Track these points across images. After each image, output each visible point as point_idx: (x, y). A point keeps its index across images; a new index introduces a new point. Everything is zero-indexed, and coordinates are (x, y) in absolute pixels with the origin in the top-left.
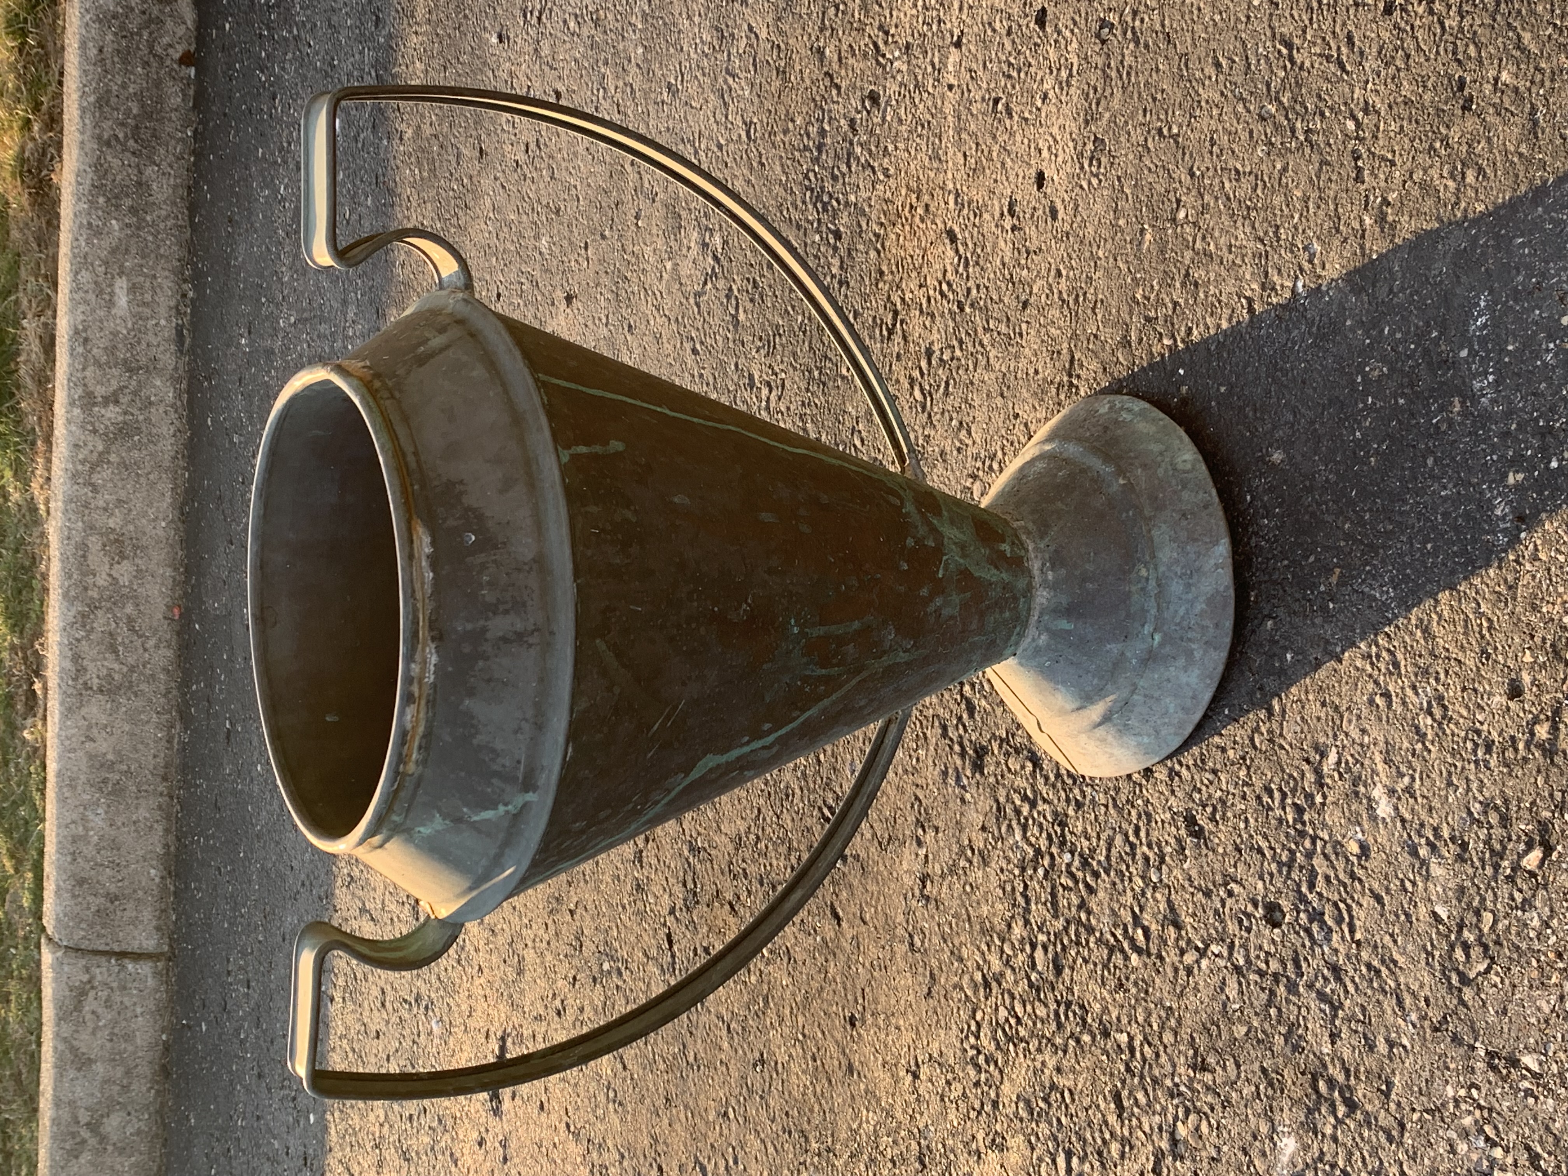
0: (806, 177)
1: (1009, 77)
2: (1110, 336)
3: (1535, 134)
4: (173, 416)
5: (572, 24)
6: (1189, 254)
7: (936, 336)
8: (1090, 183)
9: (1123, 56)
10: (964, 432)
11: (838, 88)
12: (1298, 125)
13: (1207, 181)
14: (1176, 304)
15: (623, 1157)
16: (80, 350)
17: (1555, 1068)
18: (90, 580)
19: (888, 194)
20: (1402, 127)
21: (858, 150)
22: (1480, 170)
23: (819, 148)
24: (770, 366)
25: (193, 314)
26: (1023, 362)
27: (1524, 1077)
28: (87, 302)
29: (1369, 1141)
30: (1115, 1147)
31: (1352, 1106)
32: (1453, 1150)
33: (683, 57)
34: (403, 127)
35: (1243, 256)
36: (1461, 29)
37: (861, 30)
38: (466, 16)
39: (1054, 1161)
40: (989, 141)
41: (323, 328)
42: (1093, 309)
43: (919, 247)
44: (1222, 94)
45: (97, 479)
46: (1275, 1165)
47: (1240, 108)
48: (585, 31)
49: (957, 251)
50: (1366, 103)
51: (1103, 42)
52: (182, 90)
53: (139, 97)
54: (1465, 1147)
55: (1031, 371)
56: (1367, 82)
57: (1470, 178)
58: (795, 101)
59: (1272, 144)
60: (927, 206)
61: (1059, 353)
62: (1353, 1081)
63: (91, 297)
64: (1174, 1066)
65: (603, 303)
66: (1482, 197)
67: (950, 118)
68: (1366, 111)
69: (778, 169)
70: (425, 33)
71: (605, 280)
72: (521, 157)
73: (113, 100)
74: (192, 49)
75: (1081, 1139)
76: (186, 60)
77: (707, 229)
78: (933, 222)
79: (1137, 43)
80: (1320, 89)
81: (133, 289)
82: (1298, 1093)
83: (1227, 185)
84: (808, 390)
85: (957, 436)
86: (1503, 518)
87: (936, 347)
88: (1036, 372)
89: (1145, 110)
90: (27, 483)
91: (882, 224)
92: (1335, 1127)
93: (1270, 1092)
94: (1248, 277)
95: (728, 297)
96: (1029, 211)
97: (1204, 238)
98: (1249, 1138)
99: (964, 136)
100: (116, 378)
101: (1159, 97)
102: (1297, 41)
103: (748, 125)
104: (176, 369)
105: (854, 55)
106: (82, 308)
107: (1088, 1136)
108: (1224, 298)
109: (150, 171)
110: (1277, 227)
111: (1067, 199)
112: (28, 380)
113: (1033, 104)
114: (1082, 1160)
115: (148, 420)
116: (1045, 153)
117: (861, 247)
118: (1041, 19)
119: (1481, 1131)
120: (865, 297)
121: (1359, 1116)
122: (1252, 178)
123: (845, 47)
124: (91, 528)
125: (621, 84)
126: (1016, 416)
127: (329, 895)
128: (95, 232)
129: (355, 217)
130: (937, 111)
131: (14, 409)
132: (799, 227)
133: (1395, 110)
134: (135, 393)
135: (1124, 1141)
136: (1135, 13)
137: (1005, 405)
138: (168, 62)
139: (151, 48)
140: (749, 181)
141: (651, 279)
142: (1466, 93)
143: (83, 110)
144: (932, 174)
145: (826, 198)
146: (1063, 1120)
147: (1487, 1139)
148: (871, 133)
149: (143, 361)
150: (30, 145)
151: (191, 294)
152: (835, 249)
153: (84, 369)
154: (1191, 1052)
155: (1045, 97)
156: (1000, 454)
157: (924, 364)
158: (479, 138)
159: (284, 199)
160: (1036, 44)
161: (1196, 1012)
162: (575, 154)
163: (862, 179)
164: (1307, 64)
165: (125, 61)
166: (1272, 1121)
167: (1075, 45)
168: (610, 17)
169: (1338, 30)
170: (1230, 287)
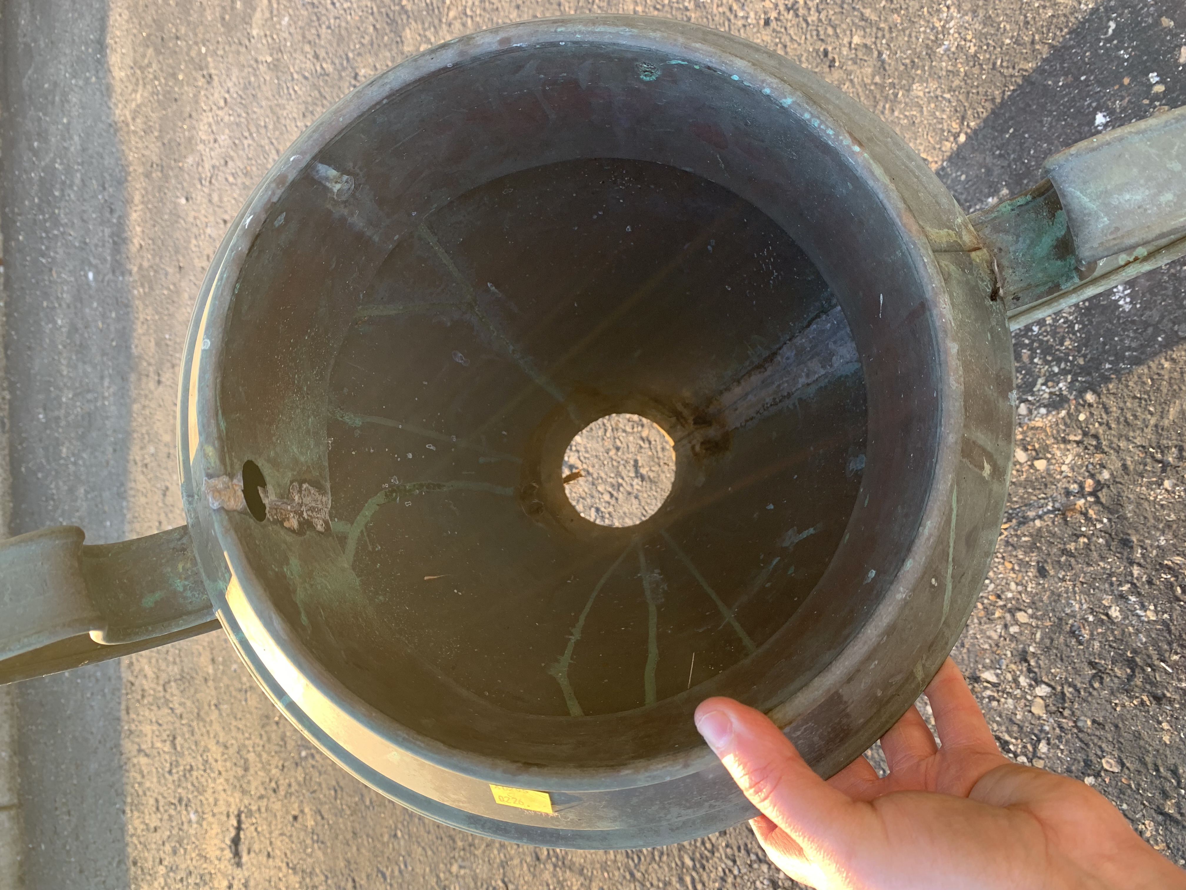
5: (231, 179)
15: (327, 877)
38: (165, 193)
70: (141, 210)
127: (118, 745)
159: (61, 327)
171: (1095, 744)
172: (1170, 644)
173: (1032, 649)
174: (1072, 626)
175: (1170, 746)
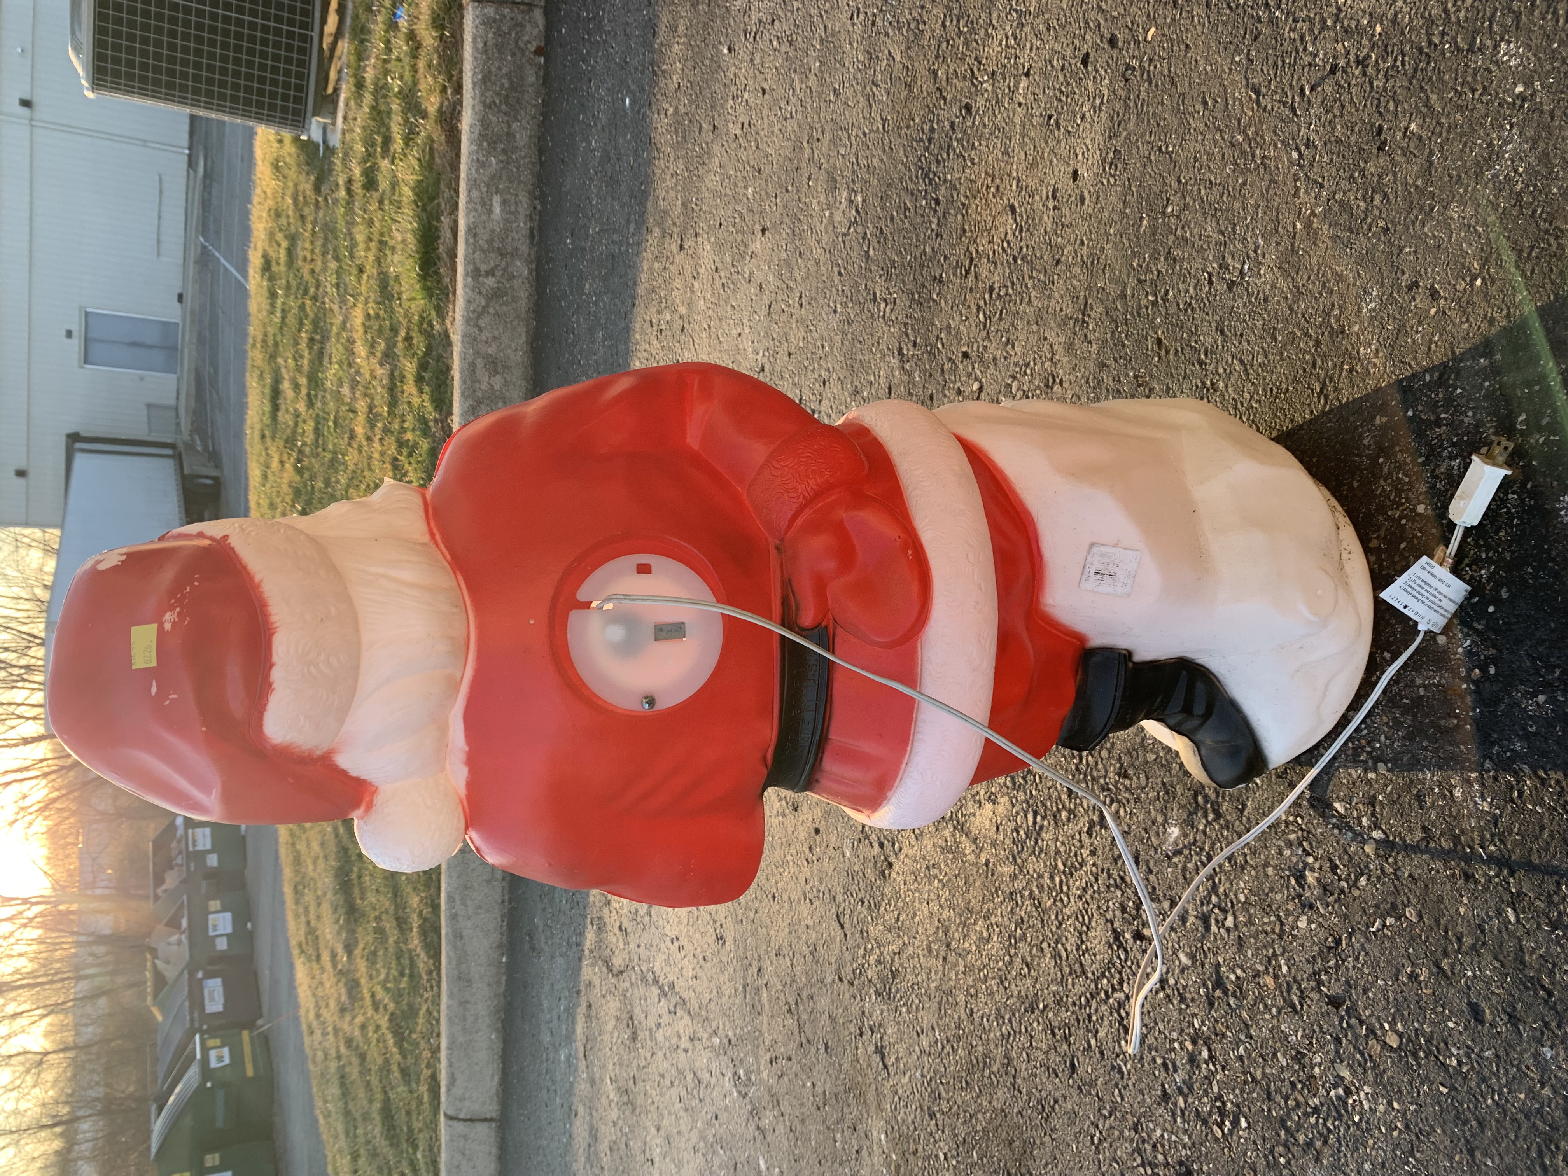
0: (920, 160)
1: (1060, 100)
2: (1113, 290)
3: (1430, 172)
4: (527, 285)
5: (775, 43)
6: (1171, 238)
7: (997, 278)
8: (1108, 181)
9: (1140, 91)
10: (1010, 346)
11: (945, 99)
12: (1258, 152)
13: (1189, 187)
14: (1159, 272)
16: (472, 240)
17: (1355, 814)
18: (477, 385)
19: (973, 176)
20: (1332, 160)
21: (955, 144)
22: (1385, 196)
23: (930, 140)
24: (888, 289)
25: (540, 220)
26: (1053, 302)
27: (1334, 816)
28: (476, 210)
29: (1227, 838)
30: (1064, 814)
31: (1218, 815)
32: (1280, 853)
33: (845, 70)
34: (666, 106)
35: (1209, 243)
36: (1385, 89)
37: (963, 59)
38: (709, 33)
39: (1026, 816)
40: (1043, 145)
41: (615, 236)
42: (1103, 270)
43: (991, 215)
44: (1206, 125)
45: (482, 323)
46: (1164, 843)
47: (1218, 136)
48: (783, 49)
49: (1015, 220)
50: (1308, 139)
51: (1127, 80)
52: (536, 73)
53: (508, 76)
54: (1289, 852)
55: (1058, 309)
56: (1311, 124)
57: (1377, 201)
58: (916, 106)
59: (1237, 164)
60: (998, 188)
61: (1078, 298)
62: (1220, 799)
63: (479, 207)
64: (1106, 771)
65: (784, 235)
66: (1384, 216)
67: (1018, 127)
68: (1307, 146)
69: (902, 153)
70: (683, 43)
71: (786, 220)
72: (739, 132)
73: (493, 78)
74: (543, 44)
75: (1044, 805)
76: (539, 52)
77: (853, 190)
78: (1001, 199)
79: (1150, 83)
80: (1276, 127)
81: (504, 202)
82: (1184, 801)
83: (1203, 191)
84: (910, 307)
85: (1005, 349)
86: (1368, 447)
87: (996, 286)
88: (1061, 310)
89: (1151, 133)
90: (444, 319)
91: (967, 197)
92: (1206, 826)
93: (1166, 797)
94: (1211, 258)
95: (864, 238)
96: (1066, 197)
97: (1183, 228)
98: (1150, 823)
99: (1026, 139)
100: (494, 259)
101: (1162, 123)
102: (1264, 90)
103: (884, 121)
104: (529, 255)
105: (957, 77)
106: (473, 214)
107: (1049, 804)
108: (1192, 271)
109: (515, 125)
110: (1235, 225)
111: (1092, 190)
112: (444, 255)
113: (1075, 121)
114: (1044, 818)
115: (512, 287)
116: (1080, 157)
117: (952, 211)
118: (1085, 61)
119: (1301, 844)
120: (952, 246)
121: (1222, 822)
122: (1221, 188)
123: (951, 71)
124: (477, 353)
125: (804, 86)
126: (1045, 339)
128: (481, 164)
129: (636, 165)
130: (1009, 121)
131: (437, 273)
132: (912, 194)
133: (1329, 145)
134: (504, 270)
135: (1070, 812)
136: (1151, 60)
137: (1039, 330)
138: (527, 53)
139: (517, 43)
140: (882, 160)
141: (815, 222)
142: (1382, 137)
143: (474, 83)
144: (1003, 165)
145: (931, 176)
146: (1034, 793)
147: (1304, 850)
148: (965, 133)
149: (510, 249)
150: (446, 103)
151: (539, 207)
152: (935, 211)
153: (474, 253)
154: (1118, 765)
155: (1083, 117)
156: (1032, 364)
157: (987, 296)
158: (713, 117)
159: (594, 150)
160: (1080, 79)
161: (1124, 741)
162: (773, 133)
163: (956, 164)
164: (1269, 107)
165: (500, 52)
166: (1165, 815)
167: (1107, 81)
168: (800, 39)
169: (1294, 83)
170: (1197, 264)
171: (1405, 894)
172: (1493, 835)
173: (1380, 798)
174: (1419, 791)
175: (1463, 917)
